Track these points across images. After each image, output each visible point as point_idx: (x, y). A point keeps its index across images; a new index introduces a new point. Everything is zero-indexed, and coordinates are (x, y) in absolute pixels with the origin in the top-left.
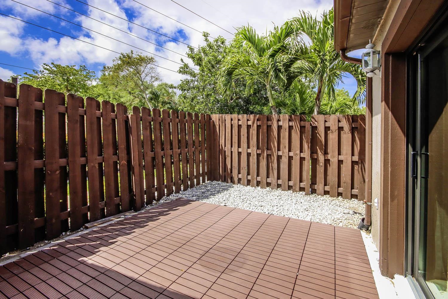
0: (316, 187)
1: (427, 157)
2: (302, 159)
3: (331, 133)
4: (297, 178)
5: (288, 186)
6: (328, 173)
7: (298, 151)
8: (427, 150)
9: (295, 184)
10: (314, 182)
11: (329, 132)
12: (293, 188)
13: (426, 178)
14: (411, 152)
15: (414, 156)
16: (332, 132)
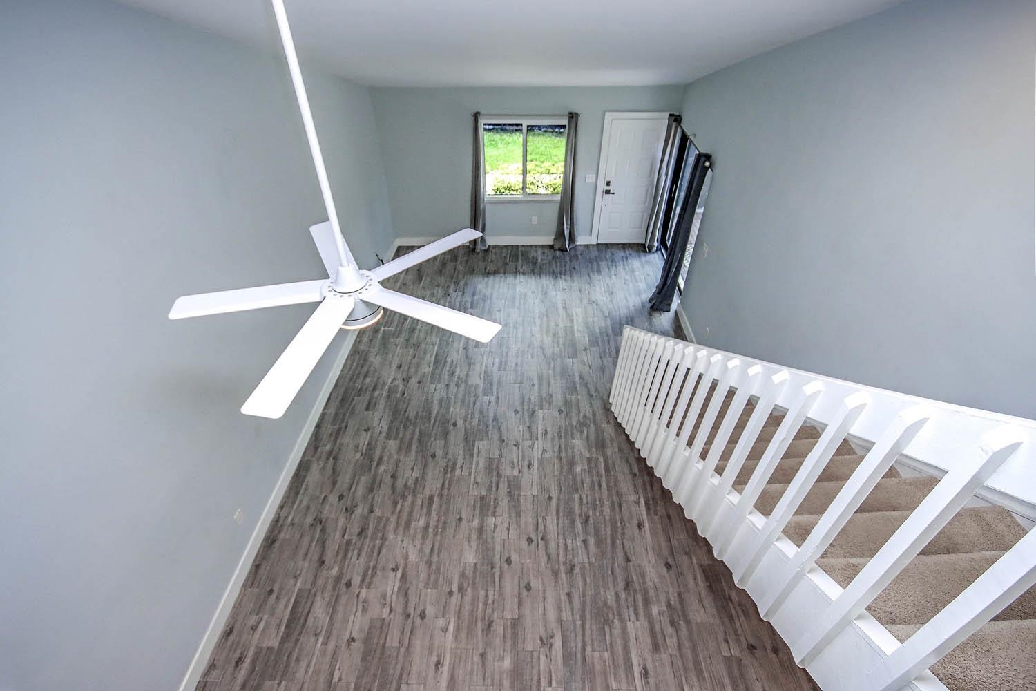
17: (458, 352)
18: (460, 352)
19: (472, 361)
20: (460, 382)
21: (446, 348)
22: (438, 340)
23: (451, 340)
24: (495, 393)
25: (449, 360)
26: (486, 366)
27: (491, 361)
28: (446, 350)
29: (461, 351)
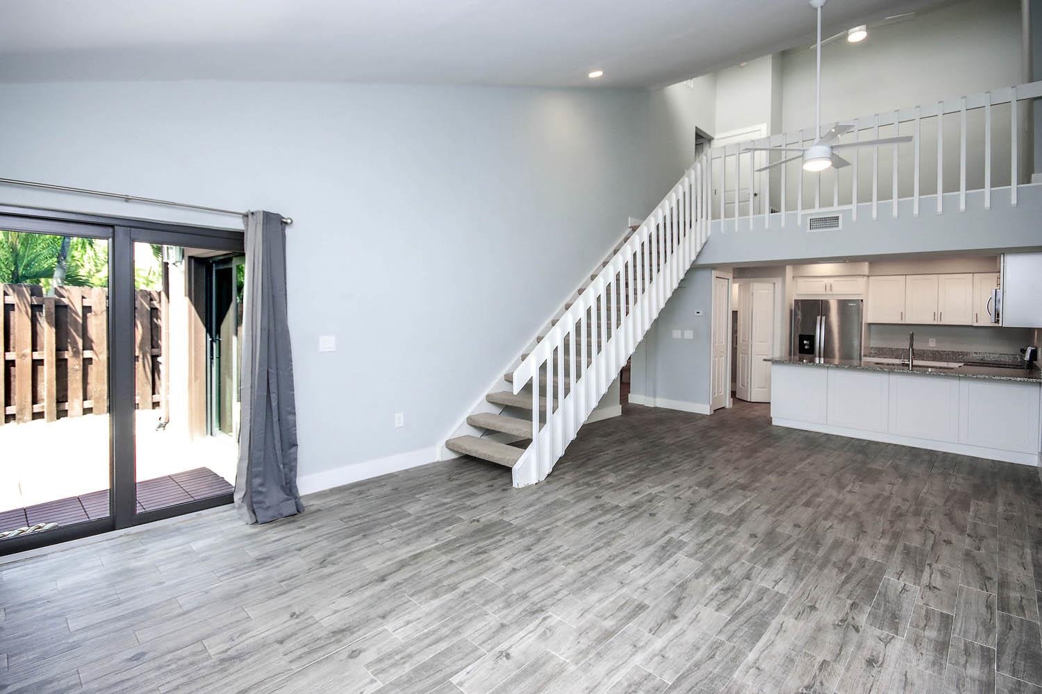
0: (67, 406)
1: (220, 341)
2: (37, 364)
3: (93, 317)
4: (25, 397)
5: (4, 417)
6: (89, 381)
7: (26, 348)
8: (220, 337)
9: (21, 410)
10: (62, 397)
11: (89, 315)
12: (17, 417)
13: (219, 358)
14: (209, 339)
15: (212, 342)
16: (96, 315)
17: (695, 619)
18: (691, 615)
19: (673, 588)
20: (720, 572)
21: (722, 643)
22: (736, 675)
23: (698, 656)
24: (667, 538)
25: (725, 615)
26: (652, 569)
27: (635, 573)
28: (723, 638)
29: (685, 617)
